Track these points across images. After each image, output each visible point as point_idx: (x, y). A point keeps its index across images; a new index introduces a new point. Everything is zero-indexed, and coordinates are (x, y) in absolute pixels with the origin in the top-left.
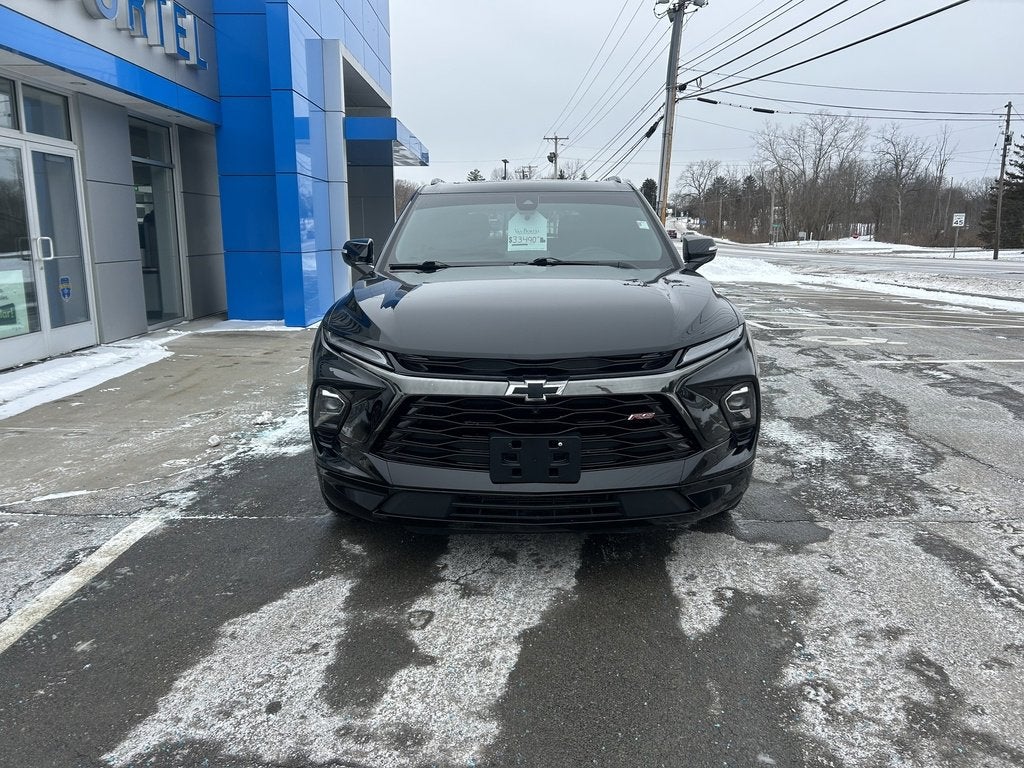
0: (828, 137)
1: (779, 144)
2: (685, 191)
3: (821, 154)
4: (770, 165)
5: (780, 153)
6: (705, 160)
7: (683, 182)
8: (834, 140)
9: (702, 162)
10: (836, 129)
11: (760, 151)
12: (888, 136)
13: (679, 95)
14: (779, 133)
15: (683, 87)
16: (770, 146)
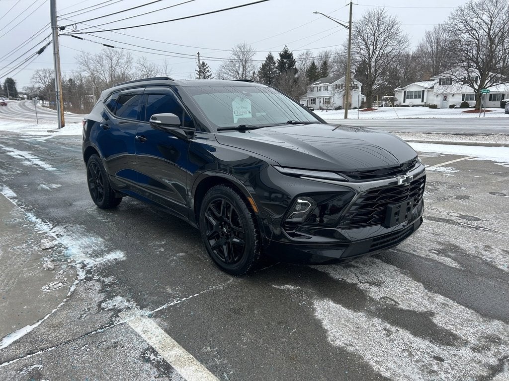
0: (114, 61)
1: (91, 63)
2: (37, 86)
3: (112, 70)
4: (86, 74)
5: (92, 67)
6: (46, 69)
7: (34, 80)
8: (118, 63)
9: (44, 70)
10: (118, 57)
11: (81, 66)
12: (142, 63)
13: (60, 32)
14: (89, 57)
15: (63, 28)
16: (86, 63)
